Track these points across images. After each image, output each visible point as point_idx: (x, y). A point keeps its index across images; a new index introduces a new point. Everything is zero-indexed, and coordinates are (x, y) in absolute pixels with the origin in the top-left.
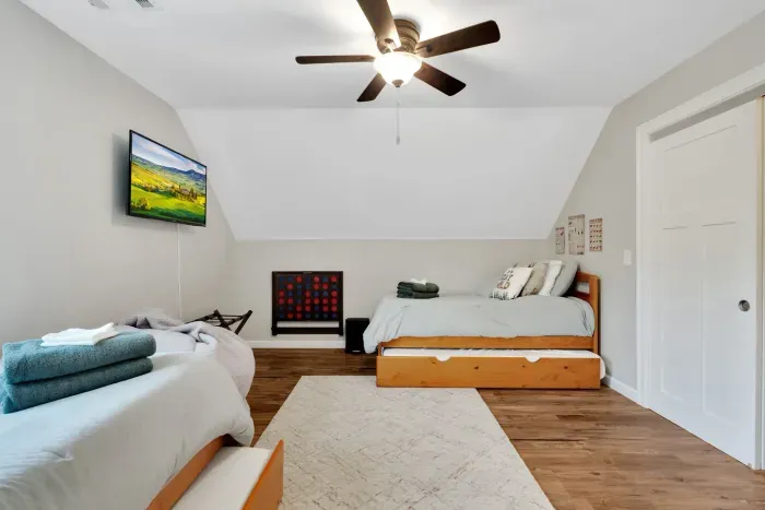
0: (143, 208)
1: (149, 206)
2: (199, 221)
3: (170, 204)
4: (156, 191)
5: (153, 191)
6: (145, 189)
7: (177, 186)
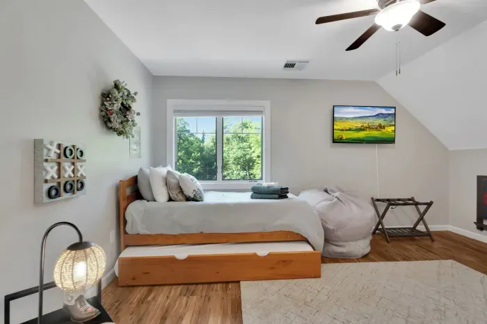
0: (341, 139)
1: (344, 138)
2: (391, 141)
3: (361, 135)
4: (350, 130)
5: (348, 130)
6: (342, 130)
7: (365, 125)
